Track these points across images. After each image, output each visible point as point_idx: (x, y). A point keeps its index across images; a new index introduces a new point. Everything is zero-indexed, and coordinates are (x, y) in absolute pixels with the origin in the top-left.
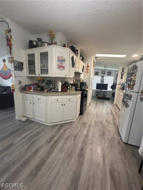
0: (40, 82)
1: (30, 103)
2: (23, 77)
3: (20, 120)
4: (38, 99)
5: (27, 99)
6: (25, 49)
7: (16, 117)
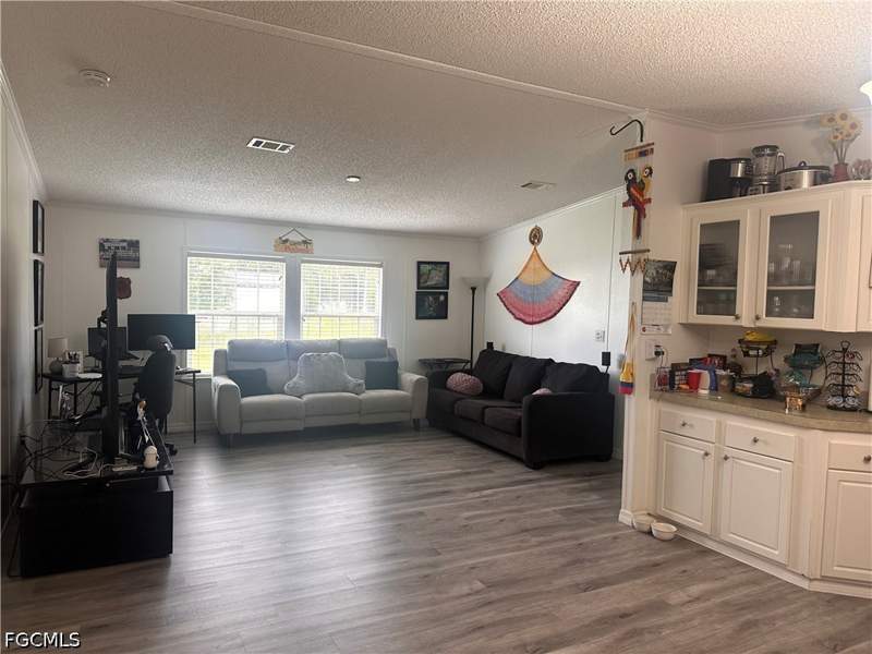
0: (751, 353)
1: (707, 454)
2: (667, 327)
3: (646, 529)
4: (755, 441)
5: (685, 431)
6: (686, 202)
7: (622, 510)
